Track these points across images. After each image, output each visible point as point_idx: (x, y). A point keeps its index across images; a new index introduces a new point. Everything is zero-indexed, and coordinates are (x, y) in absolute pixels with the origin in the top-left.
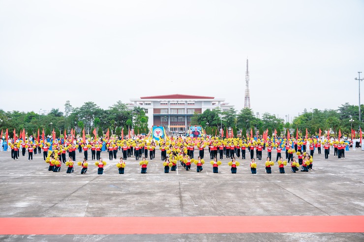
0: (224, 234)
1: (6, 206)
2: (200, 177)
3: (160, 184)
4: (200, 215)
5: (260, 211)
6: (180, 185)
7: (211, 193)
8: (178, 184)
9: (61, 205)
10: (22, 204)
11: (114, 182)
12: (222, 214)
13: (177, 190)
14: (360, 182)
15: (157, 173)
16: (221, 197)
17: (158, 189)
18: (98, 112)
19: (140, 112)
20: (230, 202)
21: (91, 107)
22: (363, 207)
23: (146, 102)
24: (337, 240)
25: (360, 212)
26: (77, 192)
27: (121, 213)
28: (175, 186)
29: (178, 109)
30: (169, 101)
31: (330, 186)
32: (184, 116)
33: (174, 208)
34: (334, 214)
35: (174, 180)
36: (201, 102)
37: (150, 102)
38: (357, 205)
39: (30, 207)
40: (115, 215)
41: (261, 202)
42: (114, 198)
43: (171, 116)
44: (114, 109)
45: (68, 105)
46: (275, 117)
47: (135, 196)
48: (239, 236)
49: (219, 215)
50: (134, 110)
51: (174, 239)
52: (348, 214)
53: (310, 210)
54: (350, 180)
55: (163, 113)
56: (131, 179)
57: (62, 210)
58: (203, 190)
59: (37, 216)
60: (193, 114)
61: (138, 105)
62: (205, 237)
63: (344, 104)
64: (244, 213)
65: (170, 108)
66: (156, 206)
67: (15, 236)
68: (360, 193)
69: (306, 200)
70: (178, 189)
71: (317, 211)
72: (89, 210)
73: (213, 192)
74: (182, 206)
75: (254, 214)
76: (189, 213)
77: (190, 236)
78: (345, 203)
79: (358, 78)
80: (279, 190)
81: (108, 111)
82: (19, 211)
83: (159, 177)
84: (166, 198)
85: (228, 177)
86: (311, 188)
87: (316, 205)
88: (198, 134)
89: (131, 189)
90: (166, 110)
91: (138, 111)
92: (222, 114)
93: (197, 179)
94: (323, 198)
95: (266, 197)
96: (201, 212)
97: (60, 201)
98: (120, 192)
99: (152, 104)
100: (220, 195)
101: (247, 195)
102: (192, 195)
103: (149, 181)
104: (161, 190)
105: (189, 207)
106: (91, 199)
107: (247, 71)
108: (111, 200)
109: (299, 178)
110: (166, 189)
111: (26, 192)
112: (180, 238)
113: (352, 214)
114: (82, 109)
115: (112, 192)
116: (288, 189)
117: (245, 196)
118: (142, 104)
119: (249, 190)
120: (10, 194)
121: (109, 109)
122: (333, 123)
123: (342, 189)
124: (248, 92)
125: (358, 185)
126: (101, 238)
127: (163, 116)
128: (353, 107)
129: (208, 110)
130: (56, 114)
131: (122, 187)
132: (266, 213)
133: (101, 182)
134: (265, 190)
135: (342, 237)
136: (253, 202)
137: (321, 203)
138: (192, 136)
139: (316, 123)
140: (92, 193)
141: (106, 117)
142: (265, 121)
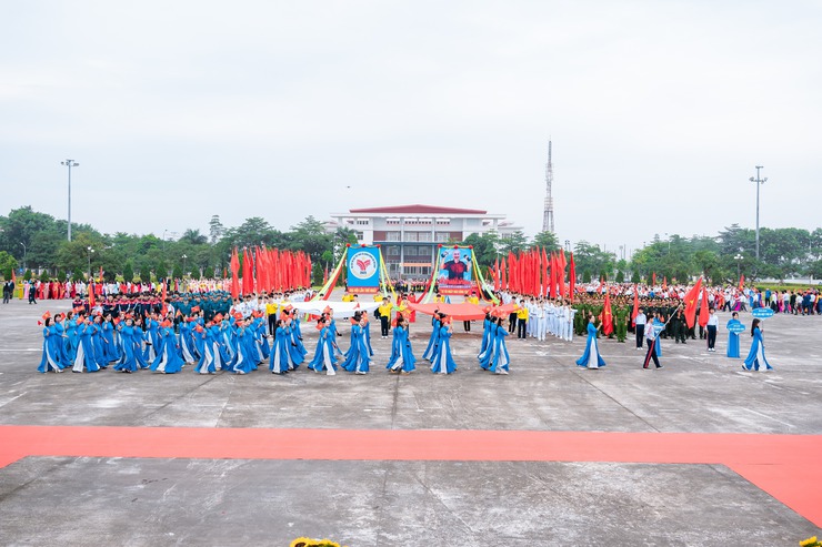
0: (458, 461)
1: (77, 406)
4: (424, 427)
5: (534, 422)
7: (452, 388)
9: (177, 406)
10: (108, 403)
12: (464, 427)
13: (392, 383)
14: (733, 373)
16: (470, 395)
17: (359, 379)
18: (274, 240)
19: (347, 237)
20: (483, 404)
21: (257, 228)
22: (725, 418)
23: (359, 220)
24: (660, 476)
25: (716, 426)
26: (211, 383)
27: (281, 421)
29: (418, 232)
30: (402, 218)
31: (674, 378)
32: (429, 245)
33: (380, 414)
34: (669, 430)
36: (462, 219)
37: (368, 219)
38: (715, 414)
39: (123, 407)
40: (270, 425)
41: (539, 405)
42: (275, 394)
43: (406, 245)
44: (301, 231)
45: (215, 223)
46: (599, 250)
47: (313, 391)
48: (484, 467)
49: (458, 428)
50: (337, 234)
51: (367, 469)
52: (694, 431)
53: (625, 421)
54: (715, 368)
55: (390, 239)
57: (177, 415)
58: (440, 382)
59: (131, 425)
60: (447, 240)
61: (344, 224)
62: (423, 467)
63: (729, 226)
64: (503, 425)
65: (404, 230)
66: (348, 411)
67: (86, 459)
68: (726, 392)
69: (624, 403)
70: (394, 380)
71: (638, 424)
72: (226, 415)
73: (457, 387)
74: (394, 410)
75: (522, 427)
76: (404, 423)
77: (397, 464)
78: (694, 410)
79: (756, 178)
80: (577, 385)
81: (290, 234)
82: (100, 415)
84: (369, 395)
86: (639, 382)
87: (640, 413)
90: (397, 235)
91: (345, 236)
92: (500, 242)
94: (655, 399)
95: (551, 397)
96: (426, 421)
97: (178, 398)
98: (289, 384)
99: (371, 223)
100: (469, 392)
101: (518, 391)
102: (418, 391)
104: (363, 381)
105: (407, 412)
106: (233, 395)
107: (550, 165)
108: (270, 398)
109: (622, 364)
110: (371, 380)
111: (120, 381)
112: (379, 468)
113: (701, 431)
114: (241, 231)
116: (596, 383)
117: (514, 395)
118: (352, 222)
119: (524, 384)
120: (91, 385)
121: (289, 231)
122: (705, 263)
123: (696, 385)
124: (550, 201)
125: (728, 377)
126: (236, 466)
127: (391, 244)
128: (746, 231)
129: (474, 235)
130: (193, 239)
132: (545, 426)
134: (553, 384)
135: (670, 471)
136: (526, 406)
137: (649, 410)
139: (674, 261)
140: (238, 385)
141: (285, 245)
142: (579, 256)
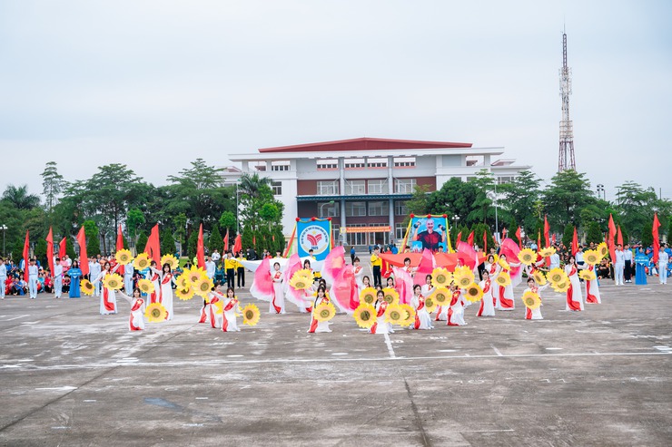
2: (479, 364)
3: (335, 393)
6: (410, 394)
7: (541, 422)
8: (401, 389)
11: (167, 388)
13: (405, 415)
15: (321, 354)
17: (332, 410)
18: (139, 194)
19: (258, 190)
21: (117, 180)
23: (274, 164)
26: (17, 428)
28: (391, 396)
29: (366, 180)
30: (340, 159)
32: (385, 200)
35: (386, 378)
36: (434, 157)
37: (288, 163)
43: (349, 200)
44: (185, 183)
45: (50, 174)
46: (653, 196)
50: (242, 186)
55: (323, 192)
56: (229, 376)
58: (508, 411)
60: (413, 191)
61: (252, 170)
65: (343, 176)
70: (406, 408)
73: (552, 420)
81: (167, 188)
83: (329, 368)
85: (578, 363)
88: (435, 240)
89: (227, 412)
90: (334, 185)
91: (254, 189)
92: (499, 189)
93: (471, 371)
98: (184, 425)
99: (293, 169)
100: (584, 431)
102: (470, 432)
103: (294, 381)
104: (342, 413)
107: (565, 70)
110: (359, 411)
114: (91, 185)
115: (152, 425)
118: (263, 169)
121: (170, 183)
124: (568, 126)
127: (326, 200)
129: (455, 181)
130: (18, 201)
131: (191, 405)
133: (116, 389)
138: (418, 247)
141: (160, 206)
142: (624, 206)
